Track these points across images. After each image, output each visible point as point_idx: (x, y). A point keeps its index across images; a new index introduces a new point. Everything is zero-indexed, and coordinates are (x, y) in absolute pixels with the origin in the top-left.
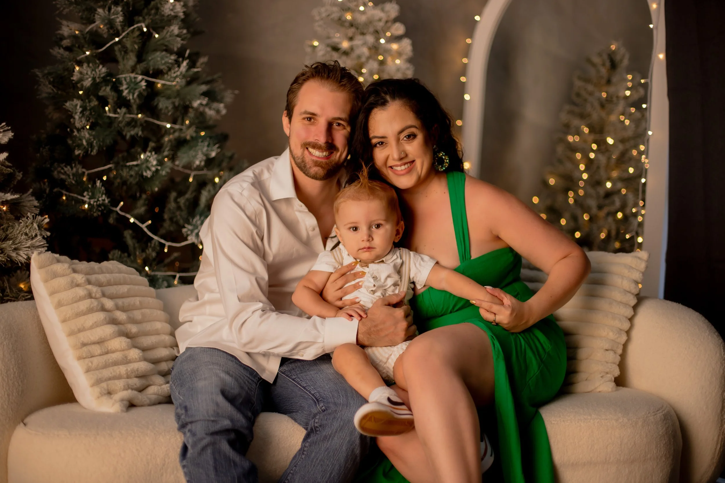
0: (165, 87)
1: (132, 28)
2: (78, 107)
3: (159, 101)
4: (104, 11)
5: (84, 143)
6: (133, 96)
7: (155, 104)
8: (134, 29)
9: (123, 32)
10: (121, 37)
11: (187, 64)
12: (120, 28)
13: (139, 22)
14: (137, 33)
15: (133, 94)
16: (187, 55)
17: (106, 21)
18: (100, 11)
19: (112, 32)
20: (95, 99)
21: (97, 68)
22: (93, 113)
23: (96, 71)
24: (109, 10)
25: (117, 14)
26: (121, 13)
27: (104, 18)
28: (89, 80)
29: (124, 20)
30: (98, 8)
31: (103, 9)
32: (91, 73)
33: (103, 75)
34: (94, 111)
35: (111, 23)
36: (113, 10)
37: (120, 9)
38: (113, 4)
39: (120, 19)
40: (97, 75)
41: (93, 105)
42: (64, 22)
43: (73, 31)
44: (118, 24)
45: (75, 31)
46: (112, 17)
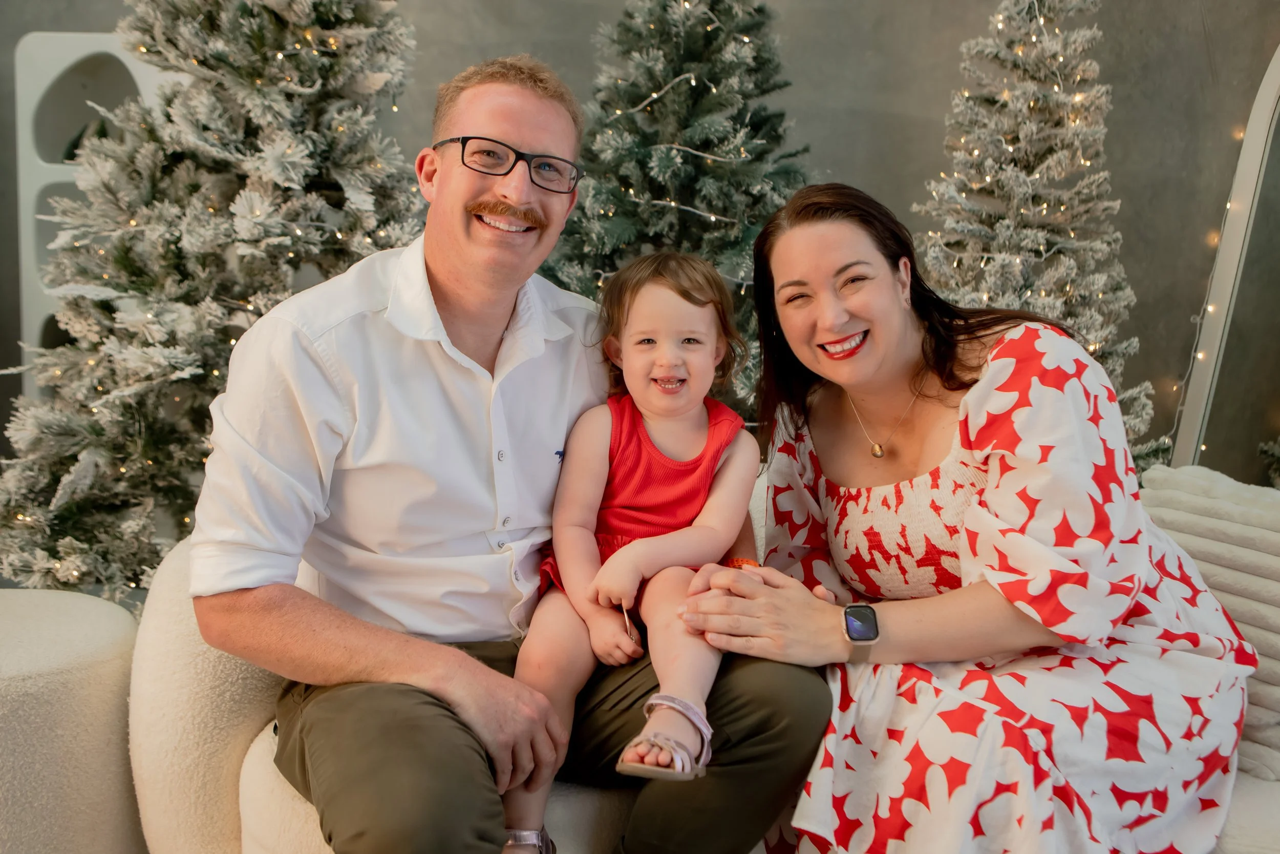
0: (716, 164)
1: (677, 80)
2: (590, 189)
3: (704, 185)
4: (641, 54)
5: (594, 236)
6: (664, 177)
7: (698, 187)
8: (681, 81)
9: (666, 84)
10: (662, 92)
11: (747, 134)
12: (661, 80)
13: (688, 71)
14: (684, 88)
15: (665, 173)
16: (747, 120)
17: (642, 70)
18: (636, 55)
19: (650, 85)
20: (614, 179)
21: (621, 136)
22: (611, 198)
23: (619, 140)
24: (648, 54)
25: (656, 60)
26: (662, 59)
27: (638, 66)
28: (610, 152)
29: (665, 68)
30: (636, 51)
31: (641, 53)
32: (613, 143)
33: (628, 146)
34: (612, 195)
35: (650, 73)
36: (651, 54)
37: (661, 53)
38: (653, 46)
39: (659, 67)
40: (620, 146)
41: (611, 187)
42: (605, 67)
43: (612, 81)
44: (658, 73)
45: (616, 80)
46: (650, 64)
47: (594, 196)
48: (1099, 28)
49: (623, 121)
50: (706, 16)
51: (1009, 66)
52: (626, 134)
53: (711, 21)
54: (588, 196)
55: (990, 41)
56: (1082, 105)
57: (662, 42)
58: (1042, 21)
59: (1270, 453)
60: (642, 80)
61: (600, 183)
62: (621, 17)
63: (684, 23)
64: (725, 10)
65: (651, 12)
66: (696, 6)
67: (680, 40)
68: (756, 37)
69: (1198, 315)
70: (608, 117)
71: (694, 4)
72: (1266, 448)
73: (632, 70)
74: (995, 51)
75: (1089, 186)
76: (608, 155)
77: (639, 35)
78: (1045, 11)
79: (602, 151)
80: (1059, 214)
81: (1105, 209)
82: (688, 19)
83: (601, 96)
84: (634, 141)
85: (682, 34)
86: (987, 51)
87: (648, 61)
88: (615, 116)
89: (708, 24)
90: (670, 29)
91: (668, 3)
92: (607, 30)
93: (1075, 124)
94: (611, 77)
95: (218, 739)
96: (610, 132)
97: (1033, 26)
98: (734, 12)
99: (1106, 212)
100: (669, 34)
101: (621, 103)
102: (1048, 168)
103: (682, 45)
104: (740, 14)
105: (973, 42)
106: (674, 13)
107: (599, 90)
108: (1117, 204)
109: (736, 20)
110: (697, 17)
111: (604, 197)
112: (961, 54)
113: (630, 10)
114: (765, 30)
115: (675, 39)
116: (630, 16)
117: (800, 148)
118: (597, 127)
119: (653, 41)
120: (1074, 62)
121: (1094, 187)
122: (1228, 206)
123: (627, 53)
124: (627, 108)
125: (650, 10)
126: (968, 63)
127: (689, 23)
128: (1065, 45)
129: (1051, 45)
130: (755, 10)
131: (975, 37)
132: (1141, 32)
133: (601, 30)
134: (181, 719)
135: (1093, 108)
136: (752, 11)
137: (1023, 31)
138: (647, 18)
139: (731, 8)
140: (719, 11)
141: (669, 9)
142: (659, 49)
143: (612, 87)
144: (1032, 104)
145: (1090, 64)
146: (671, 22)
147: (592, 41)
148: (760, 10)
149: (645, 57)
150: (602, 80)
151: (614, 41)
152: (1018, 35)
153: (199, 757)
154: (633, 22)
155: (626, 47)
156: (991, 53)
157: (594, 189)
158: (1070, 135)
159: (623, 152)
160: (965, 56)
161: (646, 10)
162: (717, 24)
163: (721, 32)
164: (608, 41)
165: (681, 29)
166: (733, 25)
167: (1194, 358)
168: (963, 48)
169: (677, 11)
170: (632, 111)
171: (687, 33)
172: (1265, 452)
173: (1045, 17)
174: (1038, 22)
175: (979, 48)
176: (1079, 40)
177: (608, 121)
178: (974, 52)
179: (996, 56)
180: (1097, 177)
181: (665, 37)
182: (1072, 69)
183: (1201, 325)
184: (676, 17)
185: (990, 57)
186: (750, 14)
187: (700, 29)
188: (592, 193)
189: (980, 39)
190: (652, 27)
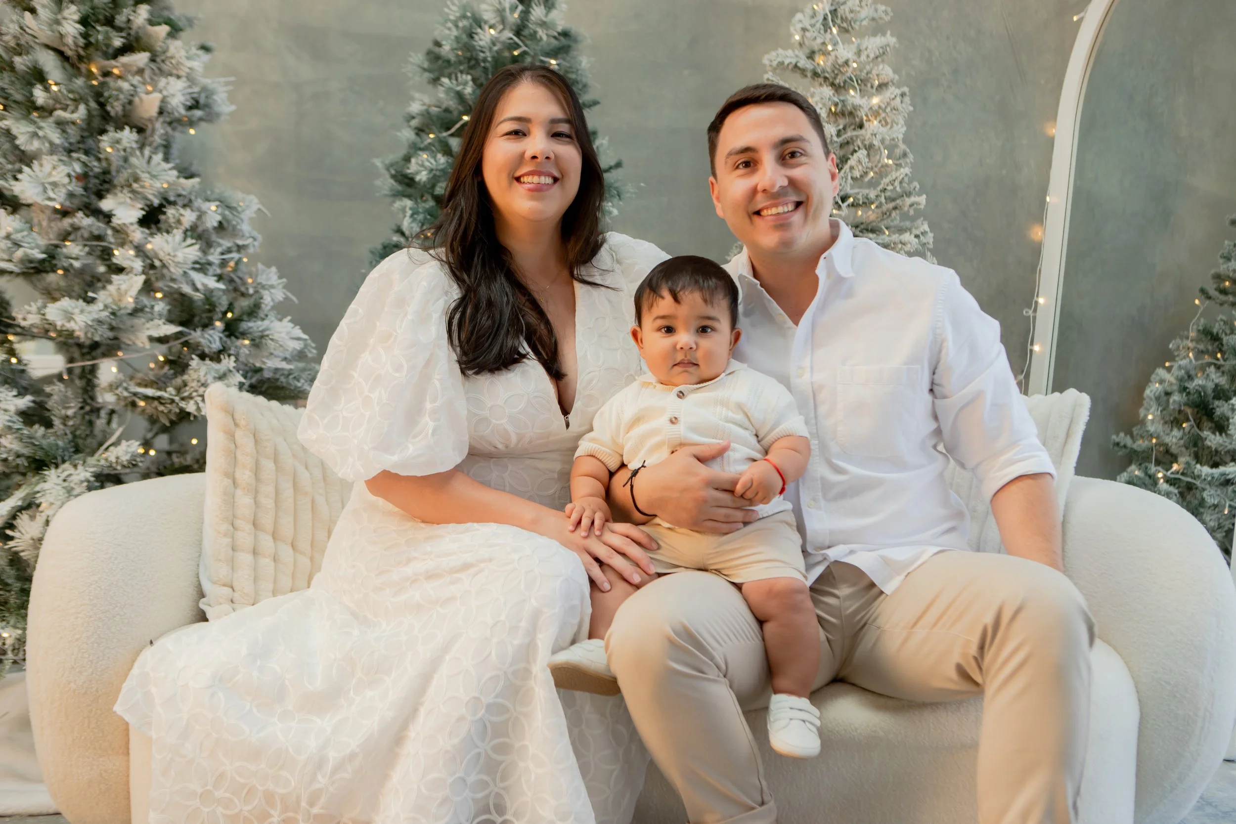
17: (452, 94)
18: (445, 80)
19: (461, 108)
20: (429, 197)
21: (435, 158)
22: (429, 217)
23: (432, 161)
24: (457, 79)
25: (465, 84)
26: (471, 83)
27: (449, 90)
28: (424, 173)
29: (474, 92)
30: (444, 76)
31: (450, 78)
32: (427, 164)
33: (442, 167)
34: (429, 215)
35: (460, 96)
36: (460, 79)
37: (469, 77)
38: (462, 72)
39: (469, 90)
40: (434, 167)
41: (427, 206)
42: (417, 95)
43: (425, 108)
44: (468, 97)
45: (429, 106)
46: (459, 88)
47: (412, 216)
48: (892, 35)
49: (437, 144)
50: (511, 41)
51: (809, 74)
52: (439, 156)
53: (517, 46)
54: (405, 216)
55: (790, 53)
56: (880, 107)
57: (471, 68)
58: (835, 31)
59: (1122, 444)
60: (452, 104)
61: (416, 203)
62: (430, 45)
63: (490, 49)
64: (531, 35)
65: (457, 39)
66: (501, 31)
67: (488, 65)
68: (564, 59)
69: (1030, 308)
70: (422, 142)
71: (498, 30)
72: (1117, 440)
73: (442, 95)
74: (794, 61)
75: (892, 183)
76: (422, 177)
77: (448, 62)
78: (839, 21)
79: (418, 173)
80: (870, 212)
81: (911, 205)
82: (494, 44)
83: (414, 123)
84: (447, 162)
85: (489, 59)
86: (787, 62)
87: (458, 85)
88: (429, 141)
89: (515, 49)
90: (477, 55)
91: (474, 31)
92: (418, 58)
93: (873, 125)
94: (424, 104)
95: (108, 658)
96: (425, 156)
97: (828, 36)
98: (538, 36)
99: (913, 207)
100: (477, 60)
101: (434, 128)
102: (852, 168)
103: (490, 69)
104: (545, 38)
105: (774, 54)
106: (481, 40)
107: (413, 118)
108: (922, 200)
109: (541, 43)
110: (503, 43)
111: (420, 217)
112: (765, 65)
113: (439, 39)
114: (573, 53)
115: (482, 64)
116: (438, 44)
117: (613, 163)
118: (412, 151)
119: (462, 68)
120: (868, 68)
121: (897, 184)
122: (1048, 199)
123: (435, 81)
124: (440, 132)
125: (457, 37)
126: (770, 73)
127: (495, 48)
128: (859, 53)
129: (845, 52)
130: (559, 34)
131: (775, 49)
132: (948, 38)
133: (411, 60)
134: (77, 640)
135: (888, 110)
136: (556, 34)
137: (819, 41)
138: (455, 46)
139: (535, 32)
140: (525, 36)
141: (475, 36)
142: (468, 73)
143: (425, 113)
144: (833, 109)
145: (883, 69)
146: (478, 48)
147: (404, 70)
148: (565, 34)
149: (454, 82)
150: (416, 107)
151: (425, 70)
152: (816, 45)
153: (92, 673)
154: (441, 49)
155: (436, 74)
156: (791, 63)
157: (411, 209)
158: (868, 136)
159: (438, 173)
160: (768, 68)
161: (453, 38)
162: (524, 48)
163: (526, 56)
164: (419, 70)
165: (488, 54)
166: (538, 48)
167: (1031, 351)
168: (766, 61)
169: (482, 37)
170: (445, 134)
171: (493, 57)
172: (1118, 444)
173: (839, 27)
174: (831, 33)
175: (779, 59)
176: (870, 47)
177: (422, 146)
178: (775, 63)
179: (796, 66)
180: (898, 174)
181: (473, 62)
182: (867, 74)
183: (1034, 318)
184: (482, 43)
185: (790, 67)
186: (555, 37)
187: (506, 54)
188: (409, 213)
189: (780, 51)
190: (460, 53)
